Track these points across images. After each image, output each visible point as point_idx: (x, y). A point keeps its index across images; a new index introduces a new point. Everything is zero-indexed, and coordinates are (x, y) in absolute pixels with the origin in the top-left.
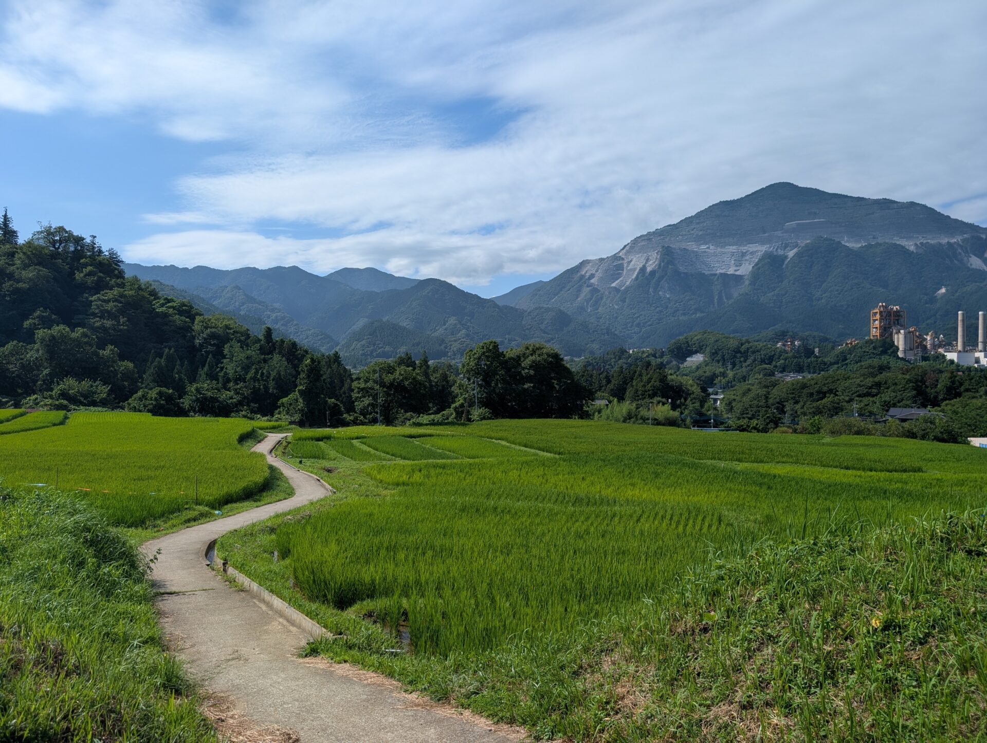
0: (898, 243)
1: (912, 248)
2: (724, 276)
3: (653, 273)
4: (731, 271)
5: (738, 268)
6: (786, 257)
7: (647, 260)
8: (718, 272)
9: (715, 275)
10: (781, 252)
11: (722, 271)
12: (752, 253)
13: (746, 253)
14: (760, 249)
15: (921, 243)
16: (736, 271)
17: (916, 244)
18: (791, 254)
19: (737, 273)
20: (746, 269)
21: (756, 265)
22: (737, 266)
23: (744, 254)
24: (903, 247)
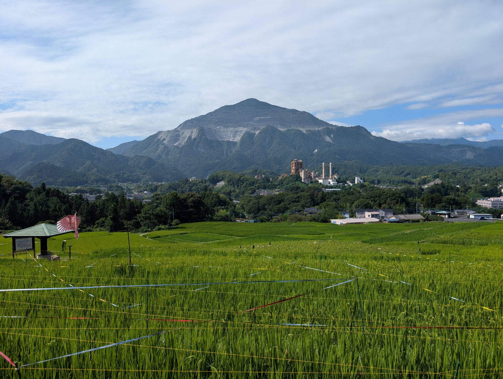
0: (299, 129)
1: (305, 132)
2: (228, 142)
3: (195, 139)
4: (231, 140)
5: (234, 138)
6: (255, 134)
7: (192, 133)
8: (225, 140)
9: (224, 141)
10: (253, 132)
11: (227, 140)
12: (240, 131)
13: (237, 131)
14: (244, 130)
15: (308, 130)
16: (233, 139)
17: (306, 130)
18: (257, 133)
19: (234, 141)
20: (238, 139)
21: (242, 137)
23: (237, 132)
24: (301, 131)
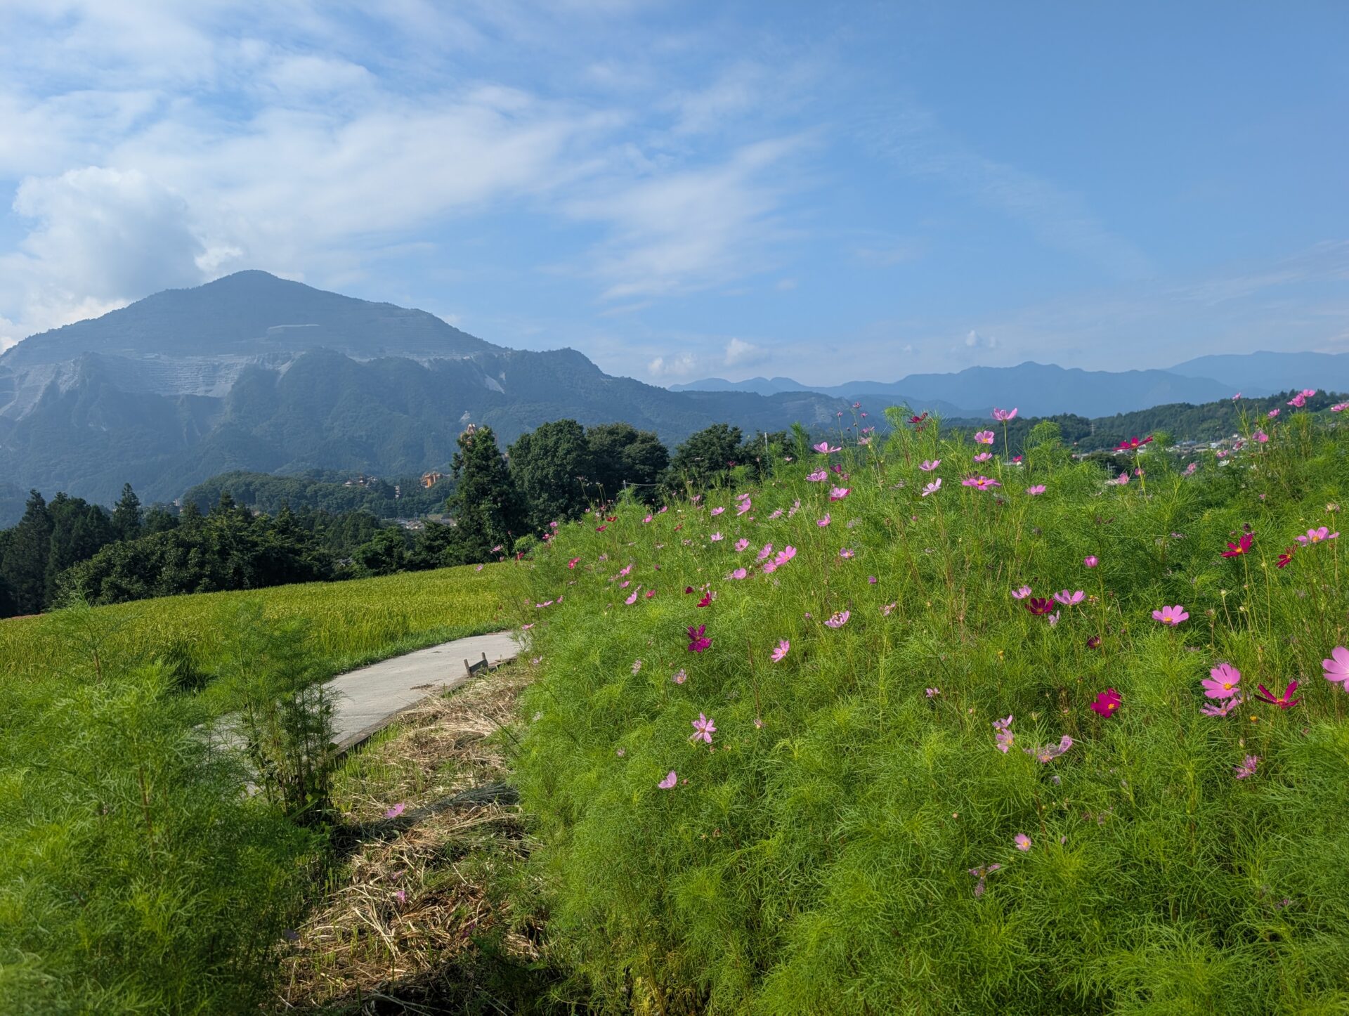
0: (411, 358)
1: (426, 365)
2: (191, 398)
3: (72, 393)
4: (200, 392)
5: (209, 388)
6: (278, 373)
7: (59, 374)
8: (180, 393)
9: (177, 397)
10: (269, 367)
11: (188, 392)
12: (228, 367)
13: (219, 365)
14: (242, 362)
15: (435, 359)
16: (207, 391)
18: (284, 368)
19: (210, 395)
20: (223, 388)
21: (238, 383)
22: (208, 385)
23: (215, 369)
24: (417, 363)
